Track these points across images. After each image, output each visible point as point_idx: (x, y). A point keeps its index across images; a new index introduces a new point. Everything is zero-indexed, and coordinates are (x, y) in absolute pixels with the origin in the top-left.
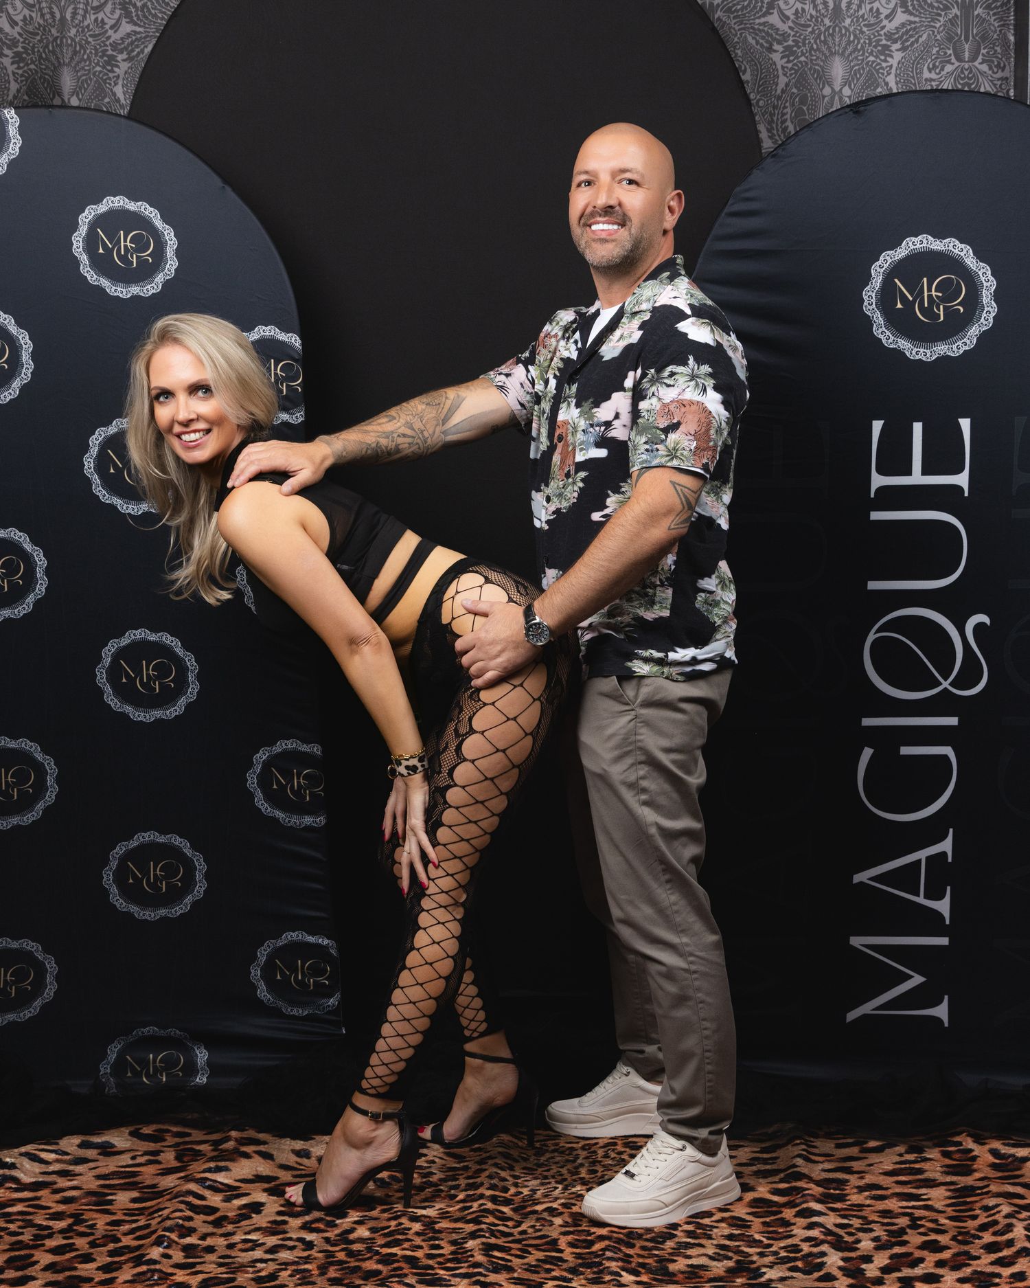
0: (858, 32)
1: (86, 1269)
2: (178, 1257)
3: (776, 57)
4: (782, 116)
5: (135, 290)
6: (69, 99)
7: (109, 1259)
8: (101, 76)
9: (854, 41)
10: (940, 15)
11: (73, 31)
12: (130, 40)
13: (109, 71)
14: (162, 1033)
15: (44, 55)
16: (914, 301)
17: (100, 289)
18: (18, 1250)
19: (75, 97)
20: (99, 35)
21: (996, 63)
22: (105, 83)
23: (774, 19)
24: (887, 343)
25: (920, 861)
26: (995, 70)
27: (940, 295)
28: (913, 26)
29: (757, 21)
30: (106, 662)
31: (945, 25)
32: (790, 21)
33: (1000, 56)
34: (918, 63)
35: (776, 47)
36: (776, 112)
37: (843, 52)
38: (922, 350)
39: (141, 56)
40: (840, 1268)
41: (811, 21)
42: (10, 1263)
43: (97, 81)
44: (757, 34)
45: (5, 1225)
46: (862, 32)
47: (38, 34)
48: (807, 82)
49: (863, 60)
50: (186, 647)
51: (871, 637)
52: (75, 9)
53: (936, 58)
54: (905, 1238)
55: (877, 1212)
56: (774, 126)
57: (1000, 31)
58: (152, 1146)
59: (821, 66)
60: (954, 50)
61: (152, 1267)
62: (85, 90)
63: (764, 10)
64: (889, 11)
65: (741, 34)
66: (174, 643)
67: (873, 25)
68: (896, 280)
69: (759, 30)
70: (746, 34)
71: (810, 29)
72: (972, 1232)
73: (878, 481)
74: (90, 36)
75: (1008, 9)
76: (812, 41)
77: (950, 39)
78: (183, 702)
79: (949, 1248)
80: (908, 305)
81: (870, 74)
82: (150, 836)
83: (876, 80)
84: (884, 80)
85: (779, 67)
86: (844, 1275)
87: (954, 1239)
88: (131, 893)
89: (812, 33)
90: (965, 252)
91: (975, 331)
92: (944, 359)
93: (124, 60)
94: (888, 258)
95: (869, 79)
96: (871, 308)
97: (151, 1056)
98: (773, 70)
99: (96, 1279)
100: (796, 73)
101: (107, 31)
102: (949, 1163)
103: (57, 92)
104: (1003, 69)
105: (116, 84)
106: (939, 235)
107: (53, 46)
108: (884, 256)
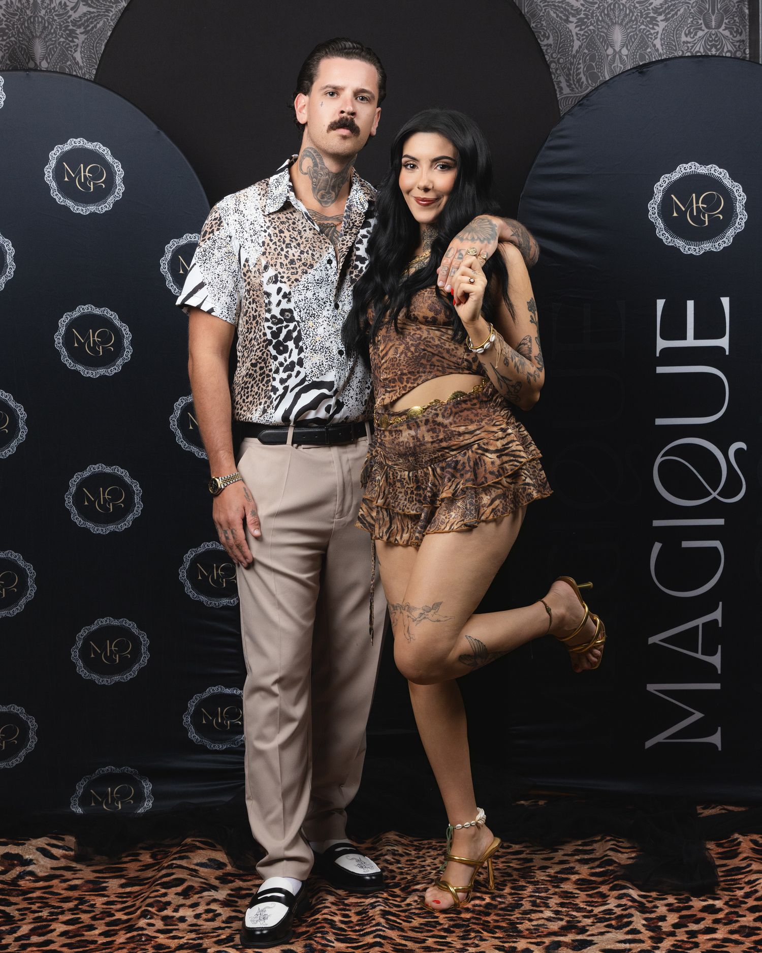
0: (632, 7)
1: (89, 935)
2: (159, 924)
3: (572, 26)
4: (577, 71)
5: (92, 208)
6: (40, 63)
7: (108, 928)
8: (64, 45)
9: (629, 14)
11: (43, 12)
12: (86, 18)
13: (70, 41)
14: (118, 771)
15: (21, 31)
16: (686, 211)
17: (66, 208)
18: (39, 922)
19: (44, 61)
20: (63, 14)
21: (735, 30)
22: (68, 50)
24: (666, 242)
25: (698, 626)
26: (735, 35)
27: (705, 206)
28: (673, 2)
30: (73, 490)
31: (697, 2)
33: (738, 24)
34: (678, 30)
35: (571, 19)
36: (573, 67)
37: (622, 22)
38: (692, 247)
39: (95, 30)
40: (644, 925)
42: (34, 931)
43: (61, 49)
44: (557, 10)
45: (29, 906)
46: (636, 8)
47: (17, 14)
48: (596, 46)
49: (636, 28)
50: (132, 476)
51: (659, 460)
53: (690, 26)
54: (691, 903)
56: (571, 78)
57: (738, 6)
59: (605, 33)
60: (704, 20)
61: (140, 932)
62: (53, 55)
65: (545, 10)
66: (124, 473)
67: (643, 2)
68: (673, 196)
69: (558, 6)
70: (549, 9)
71: (596, 6)
72: (740, 899)
73: (662, 344)
74: (56, 15)
76: (598, 15)
77: (701, 12)
78: (131, 518)
79: (723, 910)
80: (682, 214)
81: (642, 39)
82: (106, 621)
83: (646, 43)
84: (652, 43)
85: (574, 34)
86: (647, 930)
87: (726, 903)
88: (93, 665)
89: (598, 8)
90: (723, 174)
91: (731, 233)
92: (708, 254)
93: (81, 33)
94: (666, 180)
95: (642, 42)
96: (654, 216)
97: (109, 789)
98: (570, 36)
99: (100, 942)
100: (587, 38)
101: (68, 11)
102: (721, 850)
103: (32, 58)
104: (741, 34)
105: (75, 51)
106: (703, 163)
107: (28, 23)
108: (663, 178)
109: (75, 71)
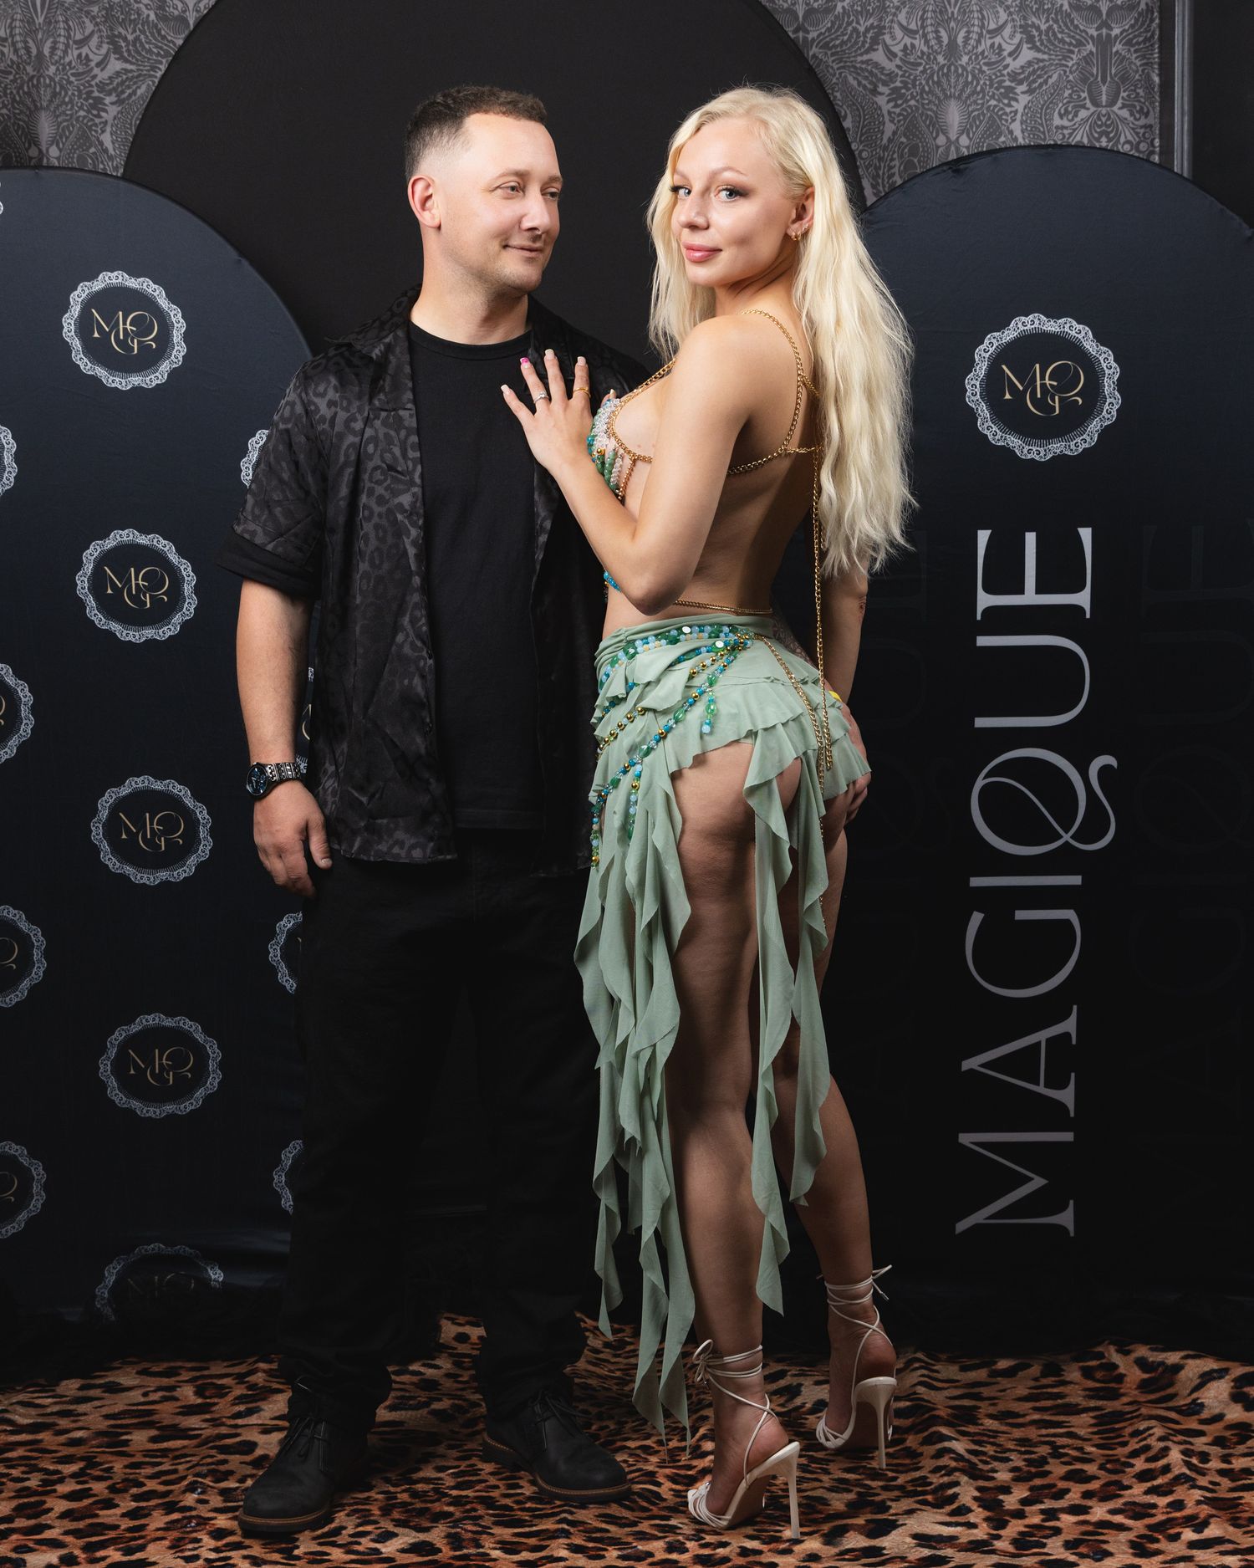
0: (977, 72)
1: (107, 1516)
2: (216, 1501)
3: (881, 101)
4: (888, 170)
5: (136, 380)
6: (47, 150)
7: (134, 1504)
8: (85, 121)
9: (972, 82)
10: (1073, 52)
11: (52, 69)
12: (120, 79)
13: (95, 116)
14: (170, 1250)
15: (18, 98)
16: (1025, 391)
17: (95, 380)
18: (26, 1497)
19: (54, 147)
20: (83, 73)
21: (1138, 108)
22: (91, 130)
23: (879, 56)
24: (994, 439)
25: (1039, 1044)
26: (1138, 116)
27: (1055, 383)
28: (1041, 64)
29: (859, 59)
30: (103, 815)
31: (1078, 64)
32: (897, 59)
33: (1143, 100)
34: (1047, 108)
35: (881, 89)
36: (882, 165)
37: (960, 95)
38: (1034, 448)
39: (133, 98)
40: (976, 1499)
41: (921, 58)
42: (19, 1511)
43: (81, 127)
44: (858, 74)
45: (6, 1471)
46: (983, 72)
47: (11, 73)
48: (920, 132)
49: (983, 104)
50: (196, 796)
51: (980, 783)
52: (55, 42)
53: (1069, 102)
54: (1047, 1468)
55: (1013, 1440)
56: (880, 181)
57: (1143, 71)
58: (165, 1381)
59: (934, 112)
60: (1090, 93)
61: (188, 1514)
62: (67, 138)
63: (867, 45)
64: (1013, 47)
65: (840, 74)
66: (183, 792)
67: (994, 63)
68: (1004, 367)
69: (861, 69)
70: (846, 73)
71: (921, 68)
72: (1123, 1459)
73: (985, 600)
74: (73, 74)
75: (1152, 45)
76: (924, 82)
77: (1084, 80)
78: (193, 861)
79: (1098, 1478)
80: (1018, 396)
81: (992, 122)
82: (154, 1019)
83: (998, 127)
84: (1008, 128)
85: (885, 112)
86: (979, 1506)
87: (1102, 1467)
88: (132, 1086)
89: (922, 72)
90: (1083, 334)
91: (1096, 426)
92: (1060, 459)
93: (112, 104)
94: (994, 341)
95: (991, 126)
96: (975, 399)
97: (158, 1277)
98: (879, 116)
99: (123, 1527)
100: (905, 119)
101: (92, 69)
102: (1091, 1384)
103: (34, 141)
104: (1147, 115)
105: (103, 132)
106: (1053, 315)
107: (28, 86)
108: (990, 339)
109: (102, 162)
